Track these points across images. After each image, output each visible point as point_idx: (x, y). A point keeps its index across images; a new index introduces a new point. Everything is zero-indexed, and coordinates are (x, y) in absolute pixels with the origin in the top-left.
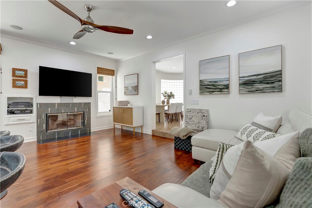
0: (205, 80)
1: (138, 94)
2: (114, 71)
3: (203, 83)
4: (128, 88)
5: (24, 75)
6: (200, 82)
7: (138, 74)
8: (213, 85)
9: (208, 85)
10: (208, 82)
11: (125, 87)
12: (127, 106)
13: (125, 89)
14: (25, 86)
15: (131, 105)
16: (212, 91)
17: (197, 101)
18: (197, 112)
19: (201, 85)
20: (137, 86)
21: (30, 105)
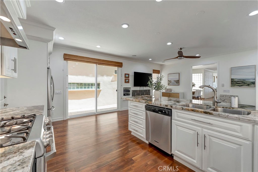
0: (235, 78)
1: (179, 85)
2: (159, 71)
3: (234, 80)
4: (171, 81)
5: (128, 77)
6: (231, 80)
7: (179, 73)
8: (242, 82)
9: (238, 82)
10: (238, 80)
11: (168, 81)
12: (171, 91)
13: (169, 82)
14: (128, 82)
15: (174, 91)
16: (241, 85)
17: (229, 90)
18: (229, 97)
19: (232, 82)
20: (179, 80)
21: (129, 91)
